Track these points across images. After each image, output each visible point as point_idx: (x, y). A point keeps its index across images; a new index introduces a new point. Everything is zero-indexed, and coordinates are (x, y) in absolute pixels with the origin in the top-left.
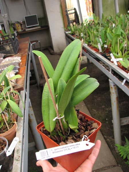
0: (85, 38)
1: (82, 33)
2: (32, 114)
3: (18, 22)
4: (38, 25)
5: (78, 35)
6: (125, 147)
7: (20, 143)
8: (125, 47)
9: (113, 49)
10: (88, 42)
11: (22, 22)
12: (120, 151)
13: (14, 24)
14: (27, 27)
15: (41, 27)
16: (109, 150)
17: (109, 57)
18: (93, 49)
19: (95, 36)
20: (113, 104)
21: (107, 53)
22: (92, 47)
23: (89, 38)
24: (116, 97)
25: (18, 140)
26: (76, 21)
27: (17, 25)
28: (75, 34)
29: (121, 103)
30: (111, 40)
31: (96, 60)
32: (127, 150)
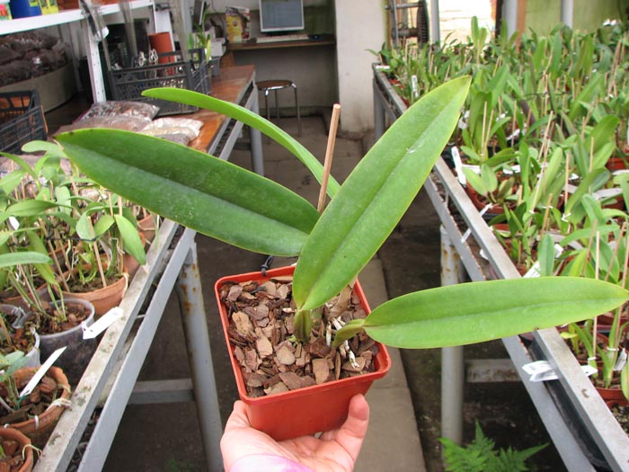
1: (414, 77)
2: (194, 289)
3: (236, 11)
4: (302, 28)
6: (468, 450)
7: (122, 322)
11: (248, 11)
13: (221, 16)
14: (263, 30)
15: (309, 36)
16: (421, 453)
26: (420, 33)
27: (231, 20)
32: (471, 460)
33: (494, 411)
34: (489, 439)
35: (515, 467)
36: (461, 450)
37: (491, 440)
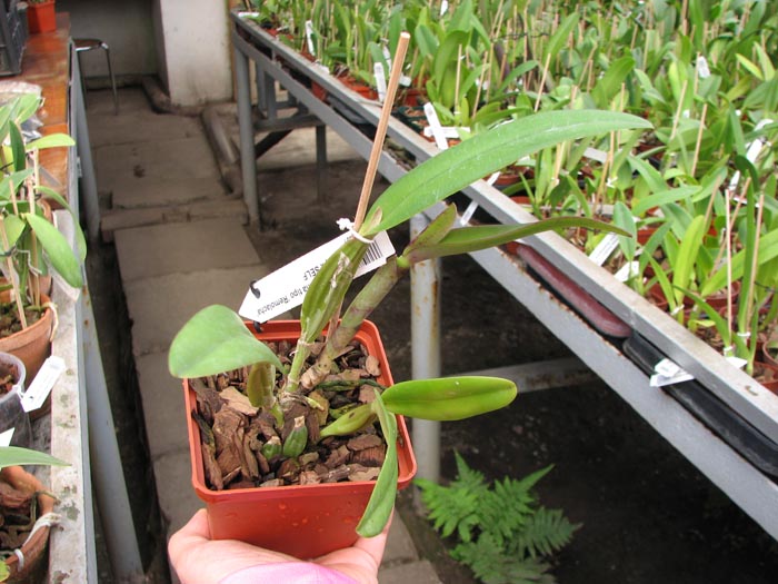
0: (323, 44)
1: (309, 22)
5: (292, 28)
6: (452, 490)
7: (71, 377)
8: (483, 93)
9: (438, 89)
10: (333, 58)
12: (433, 505)
17: (415, 122)
18: (352, 89)
19: (367, 37)
20: (418, 308)
21: (411, 108)
22: (351, 80)
23: (339, 43)
24: (434, 280)
25: (63, 368)
28: (279, 26)
29: (447, 333)
30: (430, 57)
31: (363, 132)
32: (458, 501)
33: (451, 438)
34: (476, 471)
35: (518, 500)
36: (442, 490)
37: (478, 473)
